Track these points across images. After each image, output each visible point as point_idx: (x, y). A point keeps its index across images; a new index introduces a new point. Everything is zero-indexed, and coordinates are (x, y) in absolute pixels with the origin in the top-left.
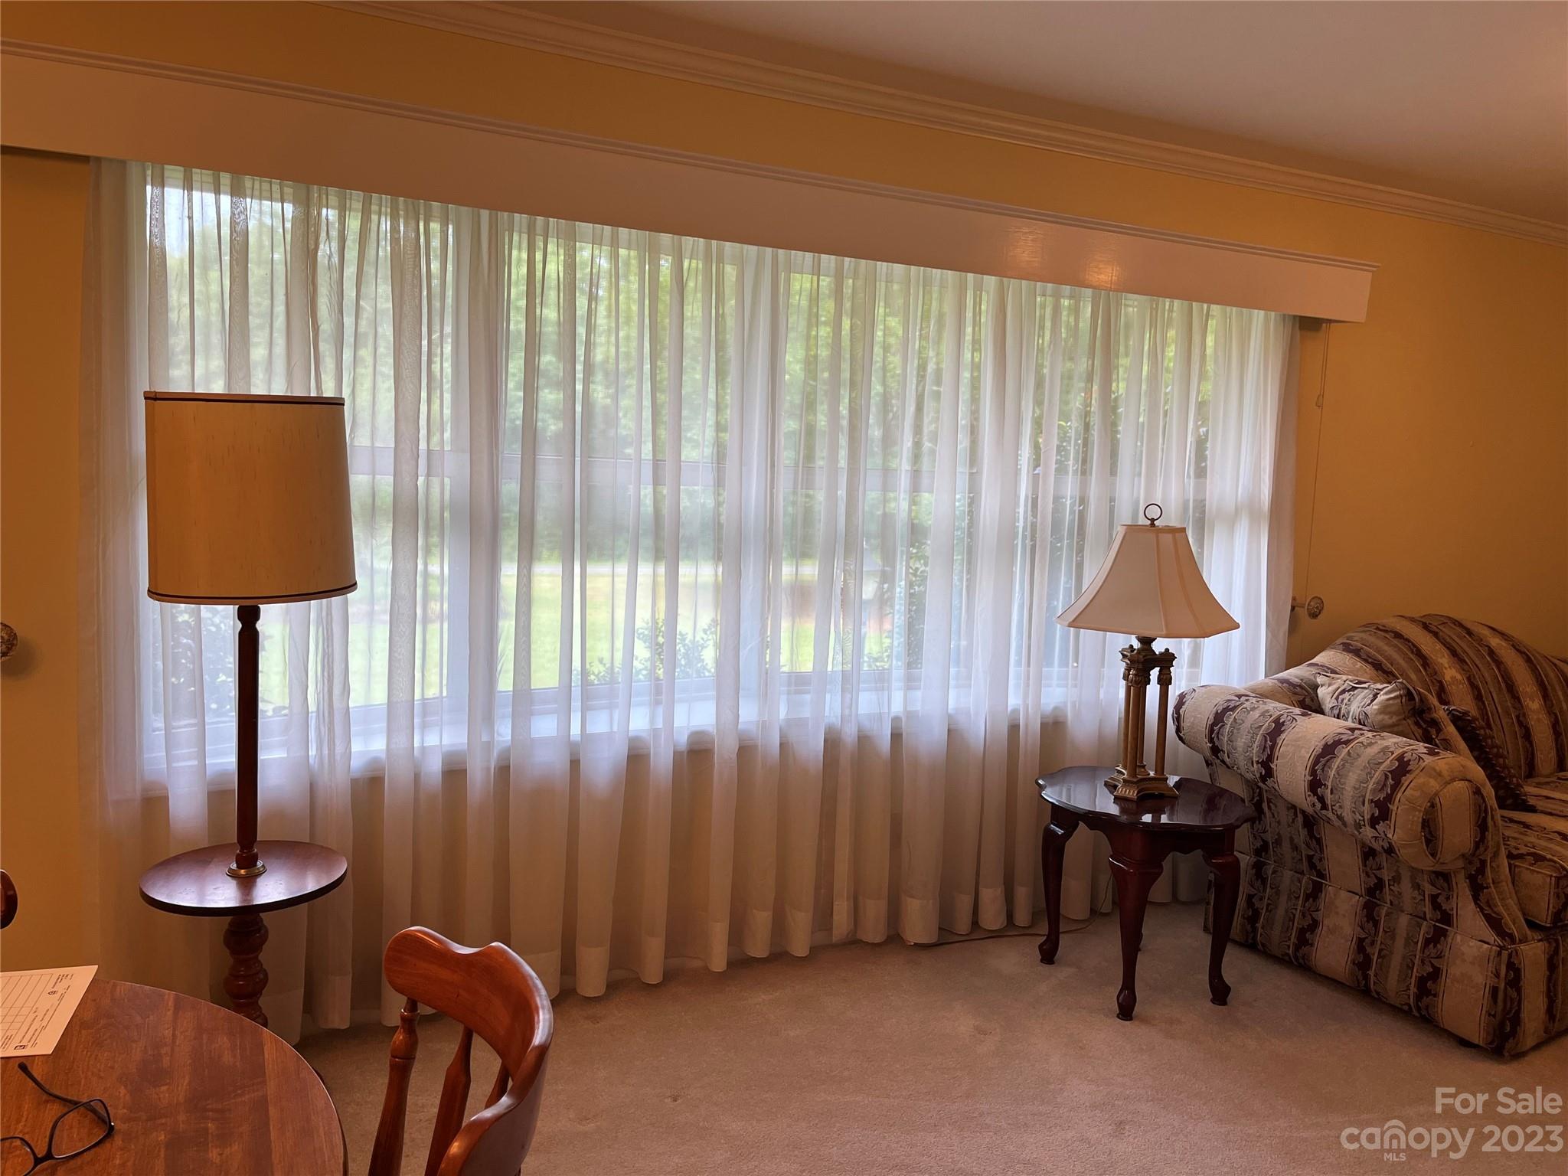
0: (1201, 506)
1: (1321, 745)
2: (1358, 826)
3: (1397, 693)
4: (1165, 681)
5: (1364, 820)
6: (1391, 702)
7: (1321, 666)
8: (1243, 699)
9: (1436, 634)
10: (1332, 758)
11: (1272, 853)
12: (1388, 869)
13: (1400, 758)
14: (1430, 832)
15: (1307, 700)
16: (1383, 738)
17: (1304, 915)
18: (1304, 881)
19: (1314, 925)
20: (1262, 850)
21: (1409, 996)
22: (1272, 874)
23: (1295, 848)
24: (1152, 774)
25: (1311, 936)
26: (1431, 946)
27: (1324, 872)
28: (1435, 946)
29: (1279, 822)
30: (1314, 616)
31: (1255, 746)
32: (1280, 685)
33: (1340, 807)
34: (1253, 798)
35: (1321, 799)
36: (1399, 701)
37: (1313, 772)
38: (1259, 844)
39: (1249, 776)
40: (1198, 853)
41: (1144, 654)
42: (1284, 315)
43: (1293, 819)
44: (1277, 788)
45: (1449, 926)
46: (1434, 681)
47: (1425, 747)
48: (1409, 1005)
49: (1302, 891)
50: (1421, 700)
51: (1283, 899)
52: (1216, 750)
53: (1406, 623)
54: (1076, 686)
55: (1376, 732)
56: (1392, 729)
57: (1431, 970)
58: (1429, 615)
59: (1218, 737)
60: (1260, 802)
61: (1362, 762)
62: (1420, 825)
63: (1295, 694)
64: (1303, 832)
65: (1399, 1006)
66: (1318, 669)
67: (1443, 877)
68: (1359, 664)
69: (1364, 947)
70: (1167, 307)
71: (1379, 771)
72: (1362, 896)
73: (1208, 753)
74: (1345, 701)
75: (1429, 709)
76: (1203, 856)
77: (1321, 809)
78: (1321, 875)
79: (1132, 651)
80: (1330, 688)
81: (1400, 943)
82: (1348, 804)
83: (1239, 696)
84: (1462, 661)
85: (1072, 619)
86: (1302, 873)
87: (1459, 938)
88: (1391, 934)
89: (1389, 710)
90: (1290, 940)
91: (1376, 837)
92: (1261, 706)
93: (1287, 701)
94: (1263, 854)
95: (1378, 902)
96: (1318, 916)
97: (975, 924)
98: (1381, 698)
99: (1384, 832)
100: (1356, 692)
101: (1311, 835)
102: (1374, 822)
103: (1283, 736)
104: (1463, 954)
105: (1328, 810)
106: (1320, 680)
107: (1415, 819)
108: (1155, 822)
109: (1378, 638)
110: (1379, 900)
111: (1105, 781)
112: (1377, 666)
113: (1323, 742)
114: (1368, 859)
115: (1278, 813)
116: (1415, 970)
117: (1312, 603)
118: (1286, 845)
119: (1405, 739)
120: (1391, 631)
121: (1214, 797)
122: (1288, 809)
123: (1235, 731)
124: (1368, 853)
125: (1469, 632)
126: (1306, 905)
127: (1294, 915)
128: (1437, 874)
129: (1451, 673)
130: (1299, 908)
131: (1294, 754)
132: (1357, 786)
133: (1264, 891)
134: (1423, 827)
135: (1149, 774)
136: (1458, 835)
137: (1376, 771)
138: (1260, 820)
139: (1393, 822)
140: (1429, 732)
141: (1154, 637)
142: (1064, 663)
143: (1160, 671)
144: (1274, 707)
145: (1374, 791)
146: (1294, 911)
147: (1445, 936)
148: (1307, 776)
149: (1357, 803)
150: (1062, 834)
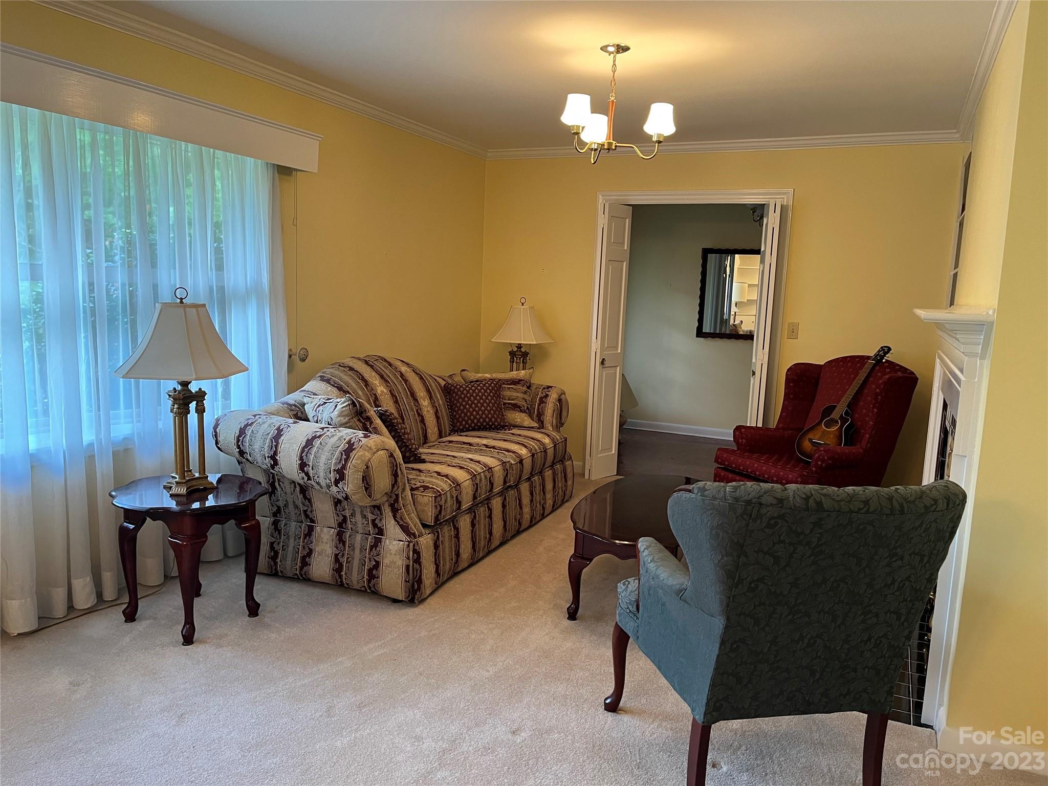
0: (221, 289)
1: (305, 440)
2: (329, 487)
3: (347, 403)
4: (201, 411)
5: (331, 483)
6: (344, 409)
7: (308, 391)
8: (257, 417)
9: (372, 367)
10: (311, 447)
11: (283, 513)
12: (348, 509)
13: (349, 442)
14: (367, 483)
15: (299, 415)
16: (340, 431)
17: (304, 548)
18: (303, 526)
19: (311, 552)
20: (277, 513)
21: (364, 581)
22: (284, 526)
23: (296, 507)
24: (197, 475)
25: (309, 560)
26: (374, 549)
27: (314, 519)
28: (376, 549)
29: (286, 493)
30: (303, 360)
31: (266, 447)
32: (282, 405)
33: (318, 477)
34: (269, 480)
35: (307, 474)
36: (348, 407)
37: (301, 458)
38: (275, 509)
39: (264, 467)
40: (232, 522)
41: (183, 393)
42: (267, 163)
43: (294, 490)
44: (282, 472)
45: (382, 536)
46: (372, 394)
47: (363, 434)
48: (364, 587)
49: (302, 533)
50: (360, 406)
51: (292, 541)
52: (242, 453)
53: (355, 361)
54: (139, 422)
55: (336, 428)
56: (345, 425)
57: (375, 563)
58: (369, 356)
59: (242, 444)
60: (274, 482)
61: (328, 448)
62: (361, 480)
63: (291, 410)
64: (301, 496)
65: (360, 589)
66: (305, 393)
67: (377, 508)
68: (330, 388)
69: (338, 559)
70: (183, 148)
71: (338, 451)
72: (336, 529)
73: (237, 455)
74: (320, 411)
75: (365, 411)
76: (235, 524)
77: (308, 481)
78: (312, 521)
79: (175, 392)
80: (312, 404)
81: (357, 551)
82: (322, 474)
83: (255, 416)
84: (386, 381)
85: (126, 372)
86: (302, 522)
87: (387, 541)
88: (352, 547)
89: (344, 414)
90: (297, 565)
91: (339, 492)
92: (269, 421)
93: (287, 415)
94: (278, 515)
95: (345, 530)
96: (312, 546)
97: (71, 607)
98: (339, 407)
99: (342, 488)
100: (326, 404)
101: (305, 497)
102: (337, 483)
103: (282, 438)
104: (390, 550)
105: (311, 480)
106: (306, 400)
107: (359, 476)
108: (202, 507)
109: (340, 371)
110: (345, 529)
111: (164, 485)
112: (340, 388)
113: (306, 439)
114: (337, 506)
115: (285, 487)
116: (366, 565)
117: (301, 352)
118: (291, 506)
119: (352, 430)
120: (347, 367)
121: (244, 483)
122: (290, 484)
123: (253, 439)
124: (337, 502)
125: (390, 365)
126: (305, 541)
127: (298, 549)
128: (374, 507)
129: (381, 389)
130: (301, 544)
131: (289, 448)
132: (326, 463)
133: (280, 538)
134: (363, 481)
135: (195, 475)
136: (382, 482)
137: (336, 452)
138: (275, 493)
139: (347, 481)
140: (366, 424)
141: (189, 381)
142: (128, 406)
143: (197, 404)
144: (278, 421)
145: (336, 464)
146: (298, 546)
147: (380, 542)
148: (298, 461)
149: (327, 473)
150: (134, 528)
